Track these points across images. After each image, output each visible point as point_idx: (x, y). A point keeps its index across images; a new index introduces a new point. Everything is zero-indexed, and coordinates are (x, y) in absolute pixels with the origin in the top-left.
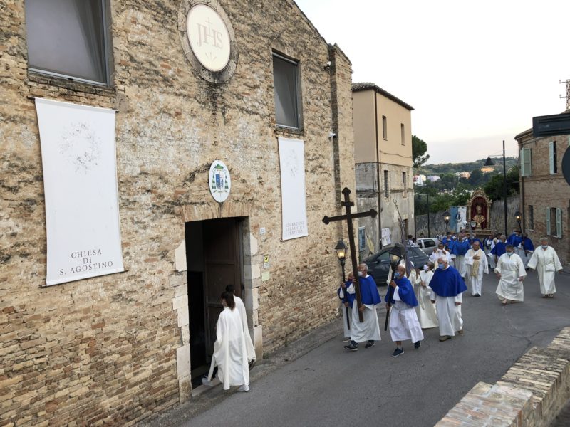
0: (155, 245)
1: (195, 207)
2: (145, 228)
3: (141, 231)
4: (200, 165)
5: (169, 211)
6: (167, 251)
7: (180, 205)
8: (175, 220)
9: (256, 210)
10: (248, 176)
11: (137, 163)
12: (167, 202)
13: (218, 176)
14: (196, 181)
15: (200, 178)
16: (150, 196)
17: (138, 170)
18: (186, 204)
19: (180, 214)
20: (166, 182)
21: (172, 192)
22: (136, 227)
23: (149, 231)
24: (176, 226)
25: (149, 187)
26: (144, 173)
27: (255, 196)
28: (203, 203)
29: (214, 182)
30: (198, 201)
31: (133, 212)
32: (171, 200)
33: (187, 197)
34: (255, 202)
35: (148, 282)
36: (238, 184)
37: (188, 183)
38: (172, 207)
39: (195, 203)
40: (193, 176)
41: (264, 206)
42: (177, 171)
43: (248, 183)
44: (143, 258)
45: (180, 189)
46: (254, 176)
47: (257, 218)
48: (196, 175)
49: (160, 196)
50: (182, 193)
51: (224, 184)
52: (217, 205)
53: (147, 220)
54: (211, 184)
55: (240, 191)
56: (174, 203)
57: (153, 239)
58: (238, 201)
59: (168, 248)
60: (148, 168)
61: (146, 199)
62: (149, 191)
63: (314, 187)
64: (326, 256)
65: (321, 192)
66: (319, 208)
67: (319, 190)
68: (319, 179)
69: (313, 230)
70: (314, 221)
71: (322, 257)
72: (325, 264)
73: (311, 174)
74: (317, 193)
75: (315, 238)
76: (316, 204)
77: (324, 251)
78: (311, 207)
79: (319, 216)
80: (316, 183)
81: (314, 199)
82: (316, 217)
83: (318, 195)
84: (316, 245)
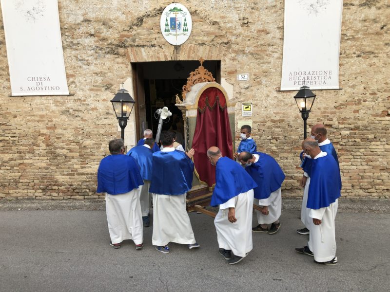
0: (99, 79)
1: (142, 49)
2: (88, 64)
3: (85, 67)
4: (150, 9)
5: (112, 52)
6: (112, 85)
7: (125, 47)
8: (120, 60)
9: (233, 55)
10: (223, 17)
11: (80, 12)
12: (111, 44)
13: (173, 20)
14: (144, 25)
15: (149, 22)
16: (92, 39)
17: (82, 19)
18: (132, 46)
19: (125, 55)
20: (110, 27)
21: (117, 36)
22: (80, 63)
23: (92, 67)
24: (121, 65)
25: (93, 32)
26: (87, 21)
27: (233, 39)
28: (153, 46)
29: (167, 25)
30: (148, 44)
31: (78, 52)
32: (115, 43)
33: (134, 41)
34: (233, 46)
35: (93, 106)
36: (206, 27)
37: (135, 27)
38: (116, 49)
39: (143, 46)
40: (140, 20)
41: (252, 49)
42: (123, 17)
43: (222, 25)
44: (87, 87)
45: (126, 33)
46: (234, 16)
47: (235, 63)
48: (145, 20)
49: (104, 39)
50: (128, 37)
51: (182, 27)
52: (172, 48)
53: (90, 58)
54: (163, 28)
55: (208, 34)
56: (118, 45)
57: (96, 74)
58: (203, 44)
59: (112, 82)
60: (91, 16)
61: (89, 41)
62: (92, 35)
63: (366, 26)
64: (382, 119)
65: (386, 33)
66: (376, 55)
67: (379, 29)
68: (381, 14)
69: (354, 83)
70: (359, 71)
71: (372, 118)
72: (380, 128)
73: (361, 8)
74: (373, 34)
75: (358, 93)
76: (368, 49)
77: (380, 112)
78: (354, 53)
79: (375, 65)
80: (374, 20)
81: (364, 43)
82: (364, 66)
83: (376, 37)
84: (359, 102)
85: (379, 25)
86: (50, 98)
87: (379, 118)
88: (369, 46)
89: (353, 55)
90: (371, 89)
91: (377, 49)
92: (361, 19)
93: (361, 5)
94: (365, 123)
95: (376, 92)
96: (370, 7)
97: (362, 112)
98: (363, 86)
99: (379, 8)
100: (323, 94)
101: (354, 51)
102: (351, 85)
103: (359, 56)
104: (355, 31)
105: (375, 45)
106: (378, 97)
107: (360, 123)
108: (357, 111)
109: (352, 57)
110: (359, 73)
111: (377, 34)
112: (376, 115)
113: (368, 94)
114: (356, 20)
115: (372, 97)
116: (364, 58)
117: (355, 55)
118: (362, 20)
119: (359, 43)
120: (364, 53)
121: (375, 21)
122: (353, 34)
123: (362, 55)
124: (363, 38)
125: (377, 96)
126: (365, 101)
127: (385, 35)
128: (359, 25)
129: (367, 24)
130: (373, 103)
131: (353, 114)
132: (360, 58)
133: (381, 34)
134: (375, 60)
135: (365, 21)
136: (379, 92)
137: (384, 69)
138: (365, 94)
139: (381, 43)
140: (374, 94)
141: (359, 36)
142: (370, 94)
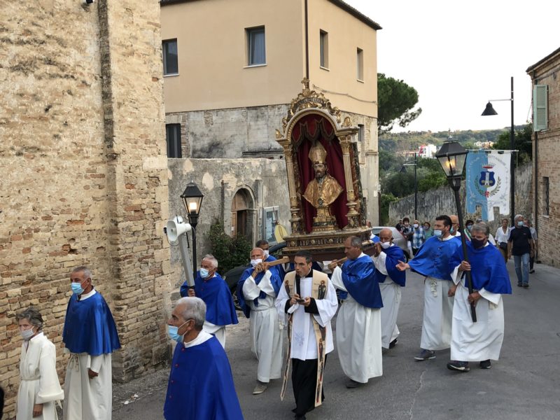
63: (24, 105)
64: (65, 258)
65: (53, 118)
66: (44, 153)
67: (43, 112)
68: (44, 87)
74: (35, 118)
75: (25, 218)
76: (31, 143)
77: (59, 248)
78: (12, 149)
79: (44, 169)
80: (35, 95)
81: (25, 132)
82: (29, 171)
84: (28, 234)
85: (42, 105)
87: (59, 258)
88: (31, 137)
89: (11, 152)
90: (43, 209)
91: (43, 144)
92: (15, 91)
93: (14, 69)
94: (42, 268)
95: (51, 214)
96: (26, 74)
97: (35, 250)
98: (31, 205)
99: (40, 78)
102: (13, 204)
103: (19, 154)
105: (40, 137)
106: (55, 223)
107: (34, 271)
108: (27, 250)
109: (10, 155)
110: (23, 184)
111: (41, 118)
112: (55, 254)
113: (40, 219)
115: (46, 223)
116: (27, 157)
118: (17, 94)
120: (27, 149)
121: (35, 97)
122: (7, 116)
123: (24, 152)
125: (53, 221)
126: (37, 231)
127: (51, 121)
129: (25, 101)
130: (49, 234)
131: (22, 255)
132: (22, 158)
133: (46, 119)
134: (43, 162)
135: (21, 95)
136: (55, 214)
137: (56, 176)
138: (36, 219)
139: (48, 134)
140: (47, 218)
142: (42, 218)
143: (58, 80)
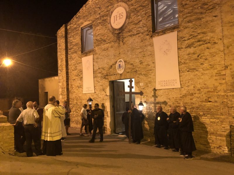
0: (101, 87)
1: (112, 76)
2: (99, 83)
3: (98, 83)
4: (114, 62)
5: (105, 78)
6: (104, 89)
7: (108, 76)
8: (106, 80)
9: (138, 75)
10: (134, 62)
11: (98, 66)
14: (112, 68)
16: (100, 74)
17: (98, 68)
18: (109, 75)
19: (108, 79)
20: (104, 70)
21: (106, 72)
22: (97, 82)
24: (107, 82)
26: (99, 68)
27: (137, 69)
28: (115, 75)
30: (113, 74)
31: (97, 79)
33: (110, 73)
34: (138, 72)
35: (100, 97)
36: (129, 66)
37: (110, 69)
39: (112, 75)
41: (144, 73)
42: (107, 66)
43: (134, 64)
44: (99, 90)
45: (108, 71)
46: (137, 61)
48: (112, 66)
49: (103, 74)
51: (122, 67)
52: (120, 75)
53: (99, 80)
54: (117, 68)
55: (130, 68)
56: (106, 76)
57: (101, 85)
58: (128, 72)
62: (100, 73)
63: (190, 57)
64: (206, 103)
66: (197, 70)
67: (197, 57)
68: (197, 50)
69: (188, 85)
70: (189, 79)
71: (200, 103)
72: (206, 109)
73: (186, 49)
74: (194, 60)
75: (191, 90)
77: (204, 100)
78: (186, 70)
79: (197, 75)
81: (190, 65)
82: (192, 76)
83: (196, 61)
84: (192, 94)
85: (196, 55)
86: (91, 94)
87: (204, 103)
88: (193, 66)
89: (186, 71)
90: (197, 87)
91: (197, 67)
92: (187, 54)
93: (186, 48)
94: (197, 105)
96: (190, 48)
97: (194, 99)
98: (193, 86)
99: (195, 47)
100: (174, 90)
101: (186, 69)
102: (187, 86)
104: (185, 60)
105: (196, 65)
106: (202, 92)
107: (194, 106)
108: (191, 99)
109: (185, 72)
111: (196, 59)
112: (202, 102)
114: (184, 55)
116: (191, 72)
117: (187, 71)
118: (188, 54)
119: (187, 65)
120: (191, 69)
121: (194, 54)
122: (184, 61)
123: (190, 70)
124: (189, 62)
126: (195, 94)
127: (200, 59)
128: (187, 57)
129: (190, 56)
130: (200, 95)
132: (189, 72)
133: (198, 59)
134: (197, 72)
135: (189, 54)
136: (202, 89)
137: (202, 76)
138: (195, 90)
139: (199, 64)
140: (199, 90)
141: (187, 62)
142: (197, 90)
143: (203, 46)
